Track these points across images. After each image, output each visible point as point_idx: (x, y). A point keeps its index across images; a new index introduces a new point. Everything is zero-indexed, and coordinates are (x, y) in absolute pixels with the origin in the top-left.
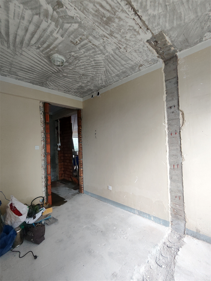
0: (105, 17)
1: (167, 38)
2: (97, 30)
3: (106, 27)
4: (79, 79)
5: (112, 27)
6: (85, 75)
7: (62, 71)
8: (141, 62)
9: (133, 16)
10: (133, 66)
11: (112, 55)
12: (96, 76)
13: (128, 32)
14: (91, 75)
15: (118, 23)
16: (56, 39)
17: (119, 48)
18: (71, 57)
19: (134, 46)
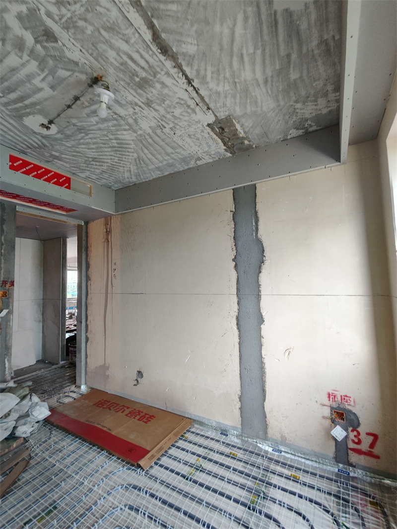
0: (137, 76)
1: (238, 127)
2: (122, 92)
3: (139, 91)
4: (86, 165)
5: (151, 94)
6: (98, 160)
7: (50, 147)
8: (199, 153)
9: (185, 86)
10: (186, 157)
11: (149, 135)
12: (120, 165)
13: (177, 106)
14: (109, 161)
15: (160, 90)
16: (40, 90)
17: (161, 126)
18: (69, 125)
19: (186, 128)
